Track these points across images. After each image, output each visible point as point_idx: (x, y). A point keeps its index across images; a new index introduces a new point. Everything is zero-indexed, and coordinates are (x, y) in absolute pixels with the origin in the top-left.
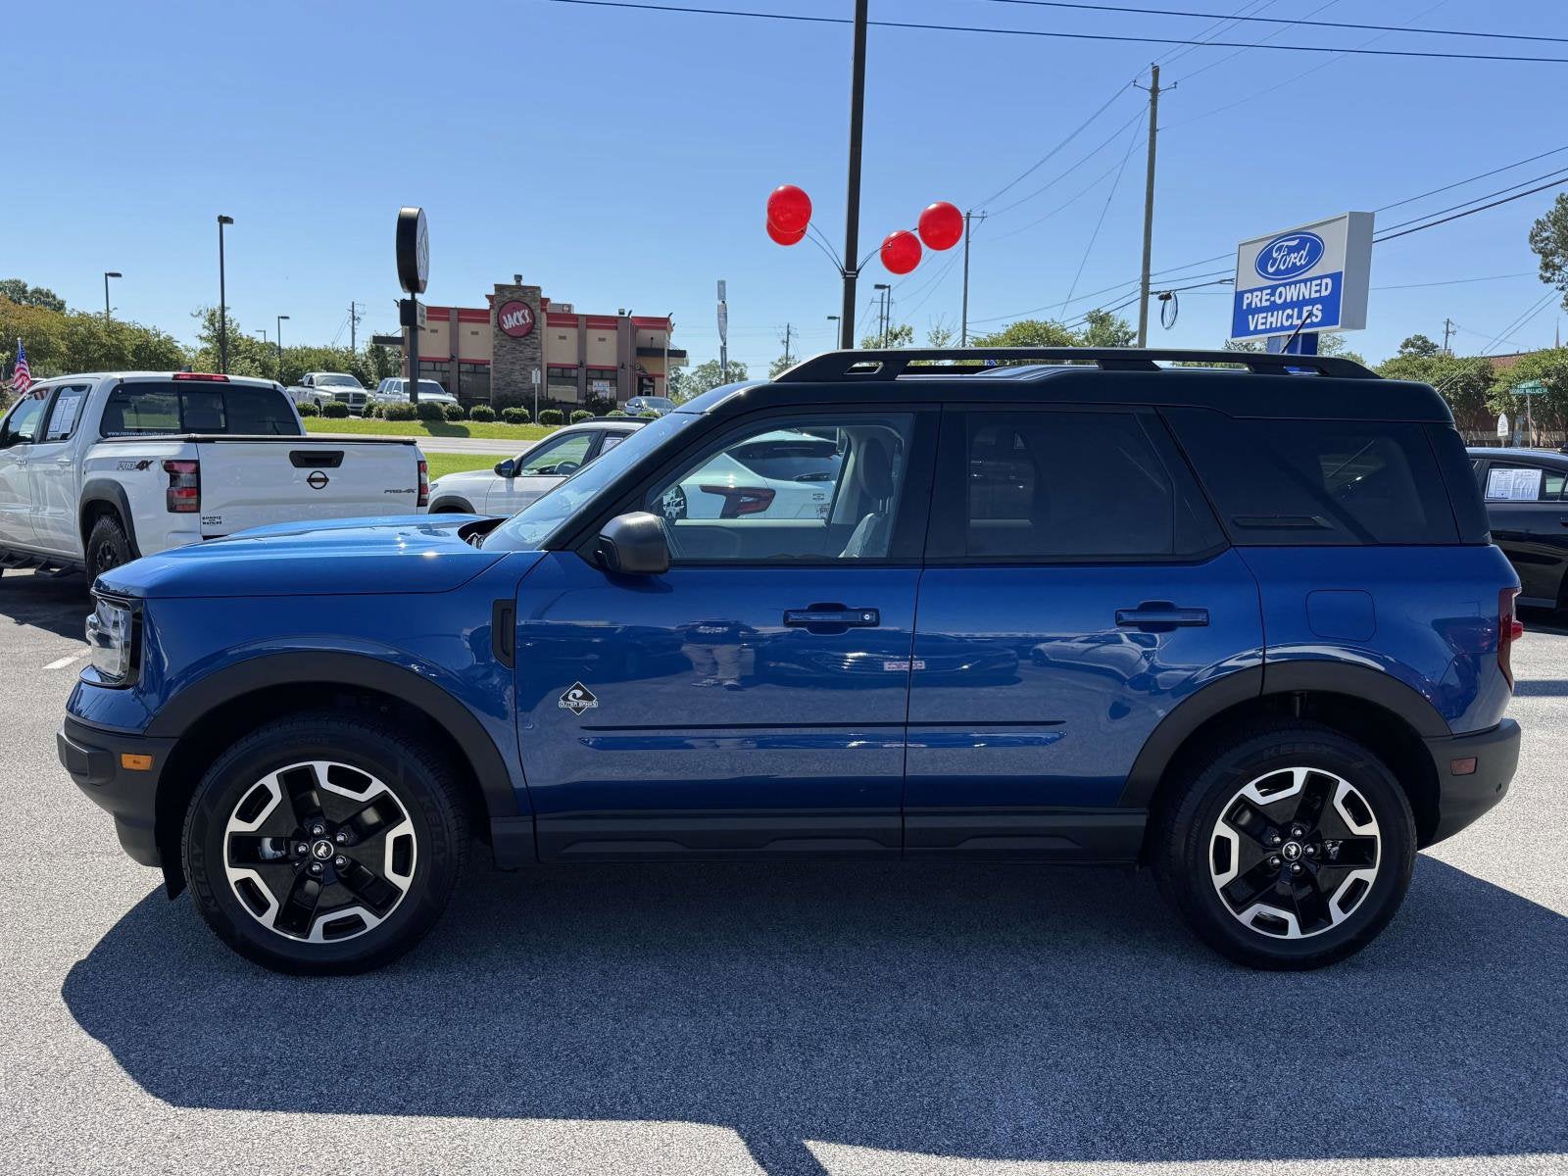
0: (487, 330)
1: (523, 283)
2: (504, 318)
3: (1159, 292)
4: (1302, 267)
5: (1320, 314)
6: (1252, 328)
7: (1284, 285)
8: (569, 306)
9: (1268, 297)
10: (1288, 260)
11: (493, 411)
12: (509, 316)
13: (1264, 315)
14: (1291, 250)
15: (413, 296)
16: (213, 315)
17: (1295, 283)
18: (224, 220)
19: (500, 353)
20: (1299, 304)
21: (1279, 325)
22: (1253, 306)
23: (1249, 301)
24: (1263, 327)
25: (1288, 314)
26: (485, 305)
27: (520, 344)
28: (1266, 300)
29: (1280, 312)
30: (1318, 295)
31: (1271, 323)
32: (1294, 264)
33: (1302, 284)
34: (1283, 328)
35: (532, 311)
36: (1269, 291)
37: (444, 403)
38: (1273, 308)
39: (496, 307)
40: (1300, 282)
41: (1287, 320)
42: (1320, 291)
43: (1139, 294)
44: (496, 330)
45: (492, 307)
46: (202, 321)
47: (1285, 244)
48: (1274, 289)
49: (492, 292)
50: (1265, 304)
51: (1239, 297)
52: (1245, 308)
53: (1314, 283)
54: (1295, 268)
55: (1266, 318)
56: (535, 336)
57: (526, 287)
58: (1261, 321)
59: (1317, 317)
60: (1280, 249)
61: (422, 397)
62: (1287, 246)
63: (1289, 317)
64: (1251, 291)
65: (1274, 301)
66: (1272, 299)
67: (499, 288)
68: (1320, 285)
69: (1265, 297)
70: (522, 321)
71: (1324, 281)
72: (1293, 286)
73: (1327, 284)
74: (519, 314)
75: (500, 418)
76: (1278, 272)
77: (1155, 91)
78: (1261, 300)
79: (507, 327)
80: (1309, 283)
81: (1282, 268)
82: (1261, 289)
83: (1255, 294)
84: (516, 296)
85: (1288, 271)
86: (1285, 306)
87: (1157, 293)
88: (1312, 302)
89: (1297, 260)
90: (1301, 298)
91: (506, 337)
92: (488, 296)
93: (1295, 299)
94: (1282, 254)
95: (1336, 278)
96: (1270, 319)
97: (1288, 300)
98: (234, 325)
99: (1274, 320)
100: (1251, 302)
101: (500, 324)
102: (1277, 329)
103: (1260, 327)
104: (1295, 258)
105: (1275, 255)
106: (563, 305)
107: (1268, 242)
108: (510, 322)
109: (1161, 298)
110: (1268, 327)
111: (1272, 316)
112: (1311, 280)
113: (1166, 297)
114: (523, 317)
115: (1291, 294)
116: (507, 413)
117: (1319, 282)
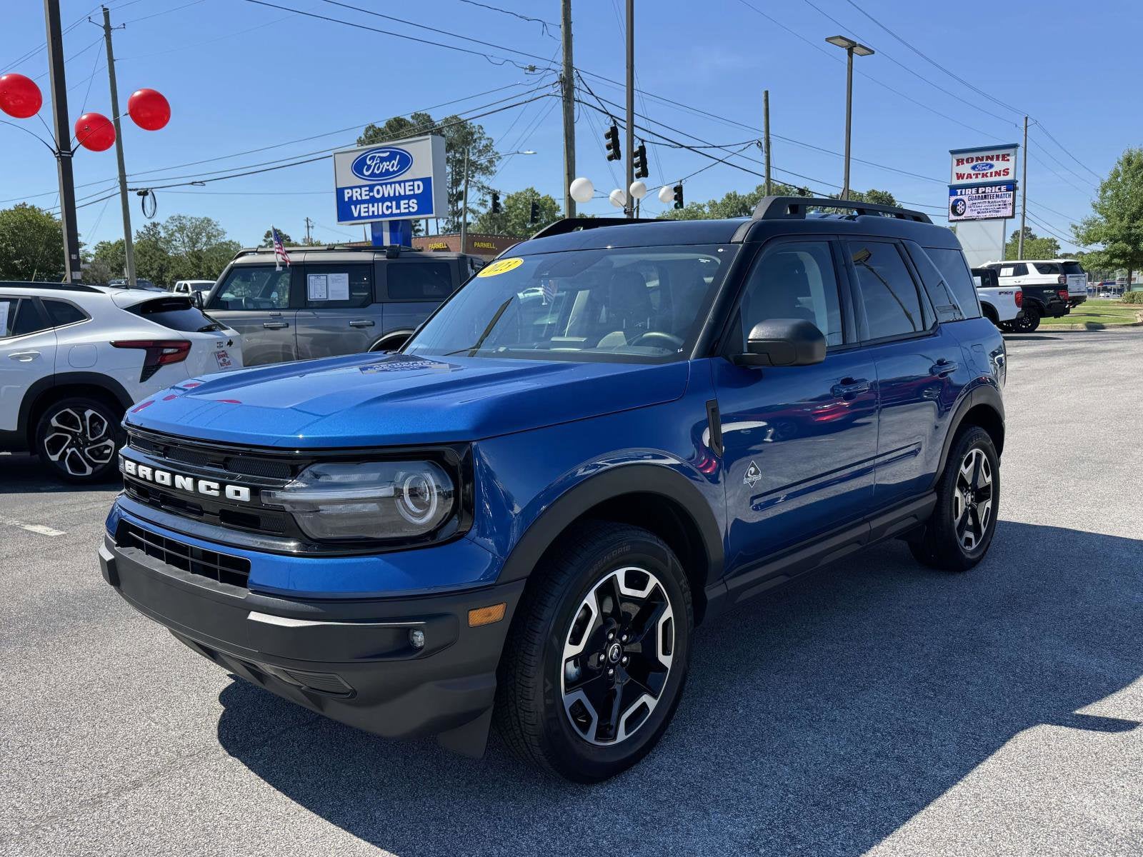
3: (137, 189)
4: (394, 172)
5: (416, 207)
6: (356, 215)
7: (381, 185)
9: (367, 193)
10: (381, 167)
13: (366, 205)
14: (383, 160)
17: (391, 183)
20: (398, 199)
21: (380, 213)
22: (355, 199)
23: (350, 195)
24: (366, 214)
25: (387, 206)
28: (366, 195)
29: (380, 204)
30: (412, 193)
31: (373, 212)
32: (387, 170)
33: (397, 185)
34: (384, 215)
36: (368, 188)
38: (373, 200)
40: (395, 183)
41: (387, 210)
42: (413, 190)
43: (118, 190)
47: (377, 155)
48: (371, 188)
50: (364, 198)
51: (340, 192)
52: (346, 199)
53: (407, 184)
54: (387, 173)
55: (368, 208)
58: (362, 210)
59: (413, 208)
60: (373, 158)
62: (379, 157)
63: (388, 208)
64: (351, 188)
65: (374, 196)
66: (371, 194)
68: (413, 185)
69: (364, 193)
71: (416, 183)
72: (389, 186)
73: (418, 185)
76: (373, 175)
77: (108, 28)
78: (361, 195)
80: (402, 184)
81: (377, 172)
82: (360, 187)
83: (354, 190)
85: (381, 175)
86: (383, 200)
87: (134, 190)
88: (409, 197)
89: (390, 167)
90: (397, 194)
93: (392, 195)
94: (375, 162)
95: (426, 181)
96: (371, 209)
97: (386, 195)
99: (375, 209)
100: (352, 196)
102: (378, 216)
103: (363, 214)
104: (388, 166)
105: (369, 163)
107: (362, 153)
109: (139, 194)
110: (371, 214)
111: (373, 206)
112: (405, 182)
113: (144, 193)
115: (388, 191)
117: (412, 183)
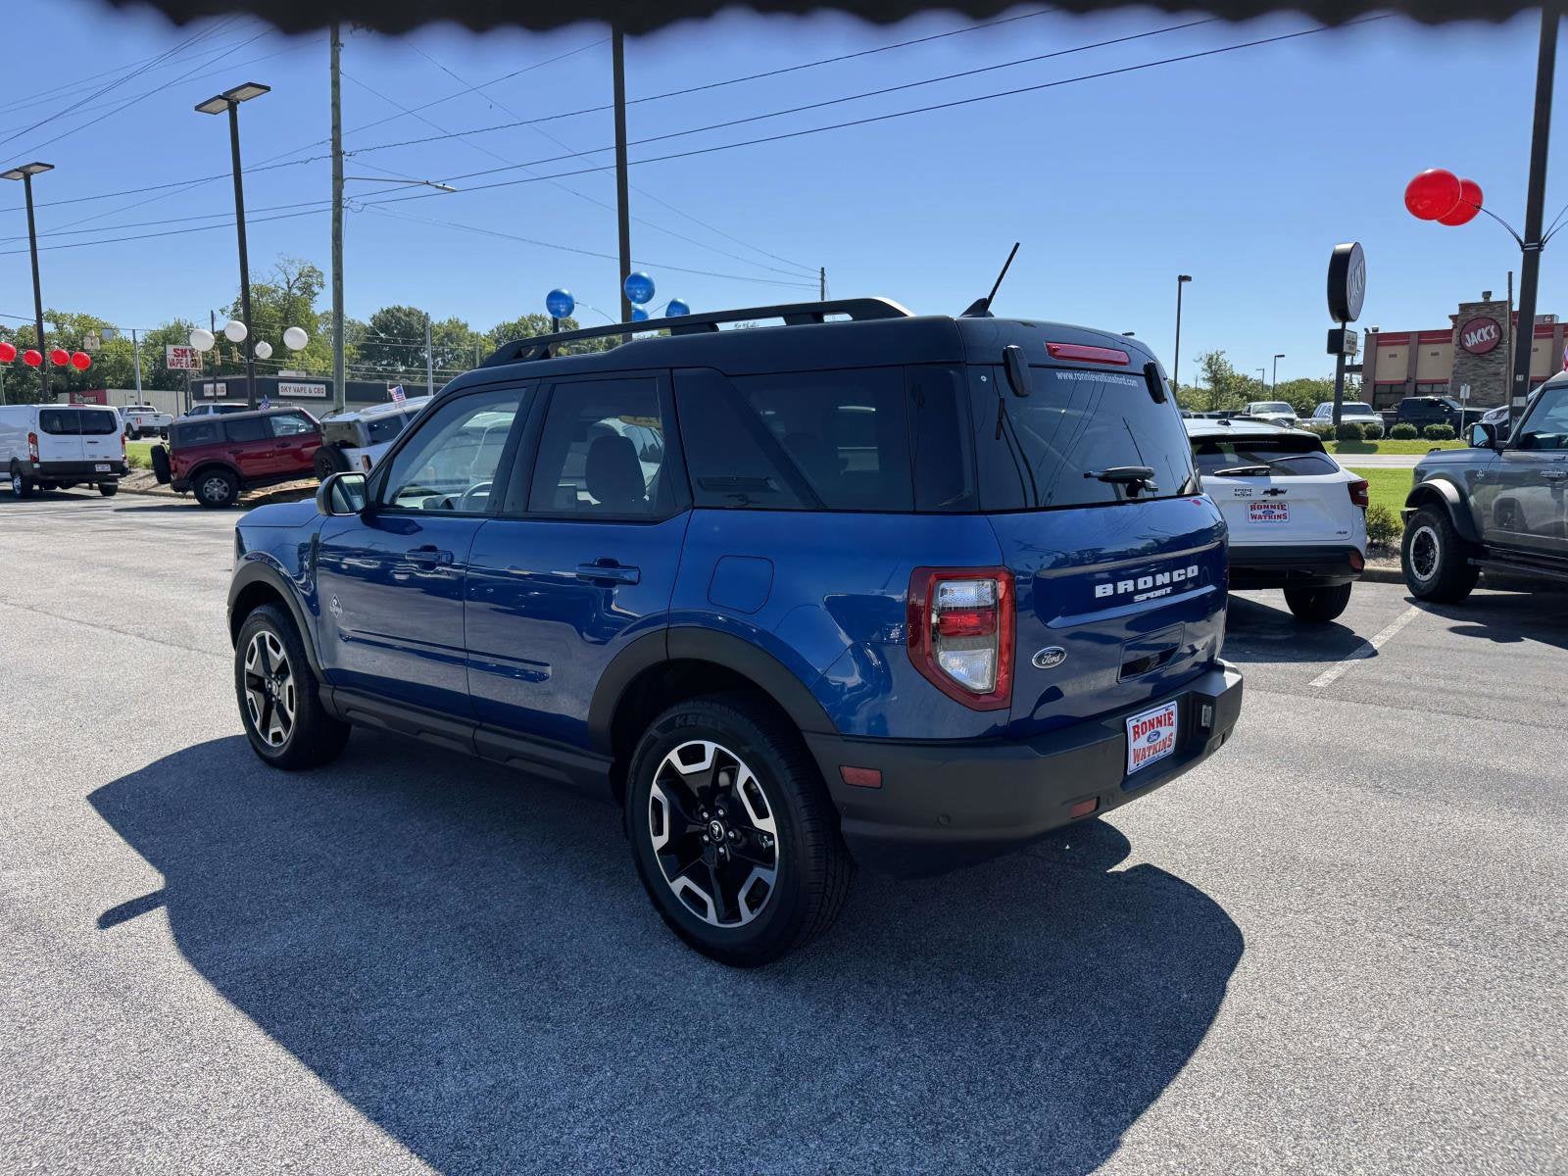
0: (1448, 350)
1: (1492, 299)
2: (1467, 336)
8: (1552, 316)
11: (1415, 429)
12: (1472, 334)
15: (1344, 326)
16: (1211, 359)
18: (1182, 279)
19: (1460, 371)
26: (1449, 325)
27: (1484, 360)
35: (1498, 327)
37: (1365, 424)
39: (1460, 327)
44: (1457, 349)
45: (1454, 327)
46: (1203, 365)
49: (1456, 312)
56: (1501, 351)
57: (1495, 303)
61: (1346, 418)
67: (1464, 307)
70: (1486, 337)
74: (1484, 331)
75: (1421, 435)
79: (1469, 345)
84: (1482, 313)
91: (1469, 355)
92: (1451, 317)
98: (1228, 365)
101: (1461, 345)
106: (1545, 316)
108: (1472, 340)
114: (1489, 333)
116: (1429, 430)
